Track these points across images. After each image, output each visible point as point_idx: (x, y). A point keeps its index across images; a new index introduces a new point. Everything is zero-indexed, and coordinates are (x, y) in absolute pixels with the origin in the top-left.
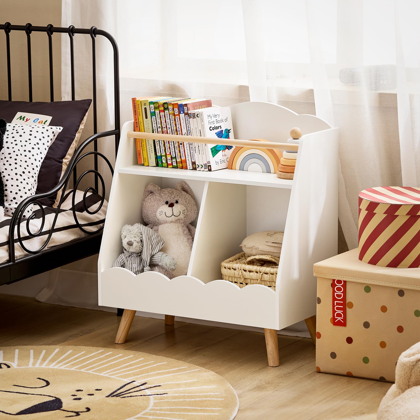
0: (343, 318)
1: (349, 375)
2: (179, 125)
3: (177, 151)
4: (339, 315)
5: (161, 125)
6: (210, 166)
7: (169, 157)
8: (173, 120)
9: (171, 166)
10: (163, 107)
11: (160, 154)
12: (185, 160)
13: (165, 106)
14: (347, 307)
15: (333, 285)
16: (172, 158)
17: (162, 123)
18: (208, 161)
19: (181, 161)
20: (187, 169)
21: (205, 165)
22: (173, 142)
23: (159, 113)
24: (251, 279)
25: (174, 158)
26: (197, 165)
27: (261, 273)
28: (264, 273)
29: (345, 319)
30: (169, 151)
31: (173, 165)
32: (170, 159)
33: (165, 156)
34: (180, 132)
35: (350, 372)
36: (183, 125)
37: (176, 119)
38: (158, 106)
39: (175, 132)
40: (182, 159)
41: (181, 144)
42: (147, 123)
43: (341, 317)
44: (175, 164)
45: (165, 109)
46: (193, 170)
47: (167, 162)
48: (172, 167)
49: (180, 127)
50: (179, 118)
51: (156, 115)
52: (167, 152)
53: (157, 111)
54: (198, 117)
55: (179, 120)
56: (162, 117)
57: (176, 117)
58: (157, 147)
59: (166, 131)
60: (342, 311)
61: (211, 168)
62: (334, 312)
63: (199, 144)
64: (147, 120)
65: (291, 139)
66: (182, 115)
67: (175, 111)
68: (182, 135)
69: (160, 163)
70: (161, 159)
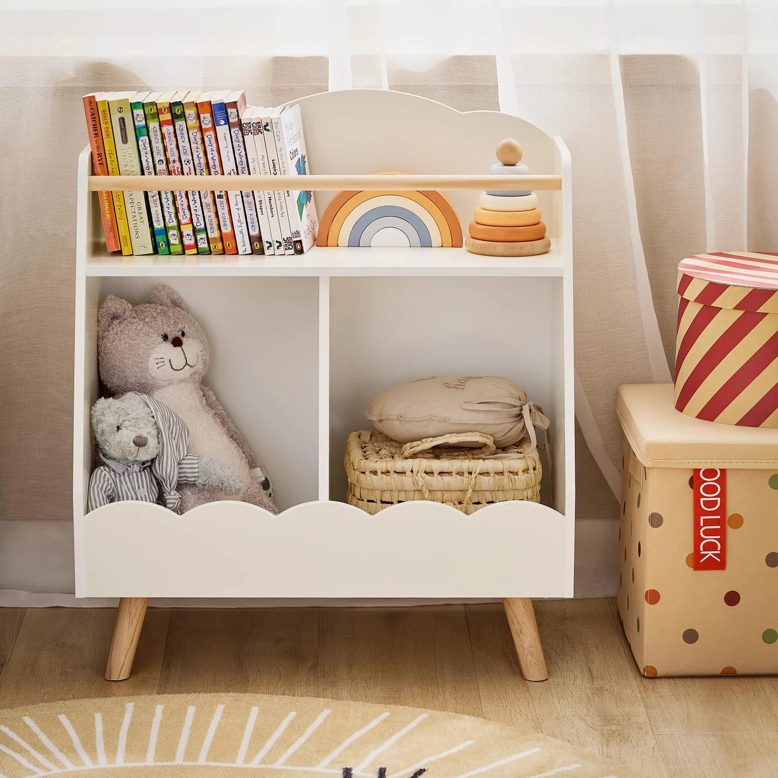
0: (719, 552)
1: (729, 674)
2: (215, 153)
3: (210, 214)
4: (710, 546)
5: (165, 155)
6: (300, 242)
7: (187, 230)
8: (199, 141)
9: (195, 251)
10: (171, 112)
11: (162, 225)
12: (233, 233)
13: (177, 110)
14: (729, 525)
15: (694, 482)
16: (195, 231)
17: (169, 150)
18: (294, 230)
19: (221, 237)
20: (238, 254)
21: (287, 240)
22: (199, 192)
23: (158, 127)
24: (442, 491)
25: (200, 231)
26: (267, 242)
27: (474, 475)
28: (480, 474)
29: (723, 555)
30: (189, 216)
31: (199, 246)
32: (191, 233)
33: (177, 228)
34: (218, 169)
35: (732, 668)
36: (227, 152)
37: (206, 139)
38: (155, 111)
39: (204, 170)
40: (224, 230)
41: (220, 197)
42: (126, 154)
43: (716, 550)
44: (203, 245)
45: (175, 117)
46: (254, 256)
47: (182, 242)
48: (196, 253)
49: (216, 157)
50: (213, 135)
51: (151, 134)
52: (180, 218)
53: (153, 125)
54: (268, 130)
55: (213, 140)
56: (167, 136)
57: (207, 133)
58: (155, 209)
59: (180, 170)
60: (719, 537)
61: (302, 246)
62: (698, 540)
63: (272, 193)
64: (126, 146)
65: (498, 165)
66: (222, 130)
67: (202, 119)
68: (223, 174)
69: (164, 246)
70: (165, 236)
